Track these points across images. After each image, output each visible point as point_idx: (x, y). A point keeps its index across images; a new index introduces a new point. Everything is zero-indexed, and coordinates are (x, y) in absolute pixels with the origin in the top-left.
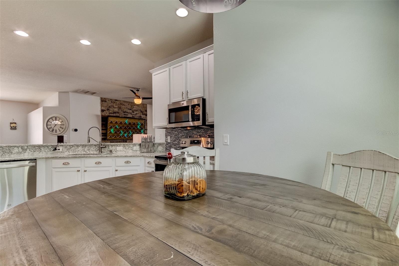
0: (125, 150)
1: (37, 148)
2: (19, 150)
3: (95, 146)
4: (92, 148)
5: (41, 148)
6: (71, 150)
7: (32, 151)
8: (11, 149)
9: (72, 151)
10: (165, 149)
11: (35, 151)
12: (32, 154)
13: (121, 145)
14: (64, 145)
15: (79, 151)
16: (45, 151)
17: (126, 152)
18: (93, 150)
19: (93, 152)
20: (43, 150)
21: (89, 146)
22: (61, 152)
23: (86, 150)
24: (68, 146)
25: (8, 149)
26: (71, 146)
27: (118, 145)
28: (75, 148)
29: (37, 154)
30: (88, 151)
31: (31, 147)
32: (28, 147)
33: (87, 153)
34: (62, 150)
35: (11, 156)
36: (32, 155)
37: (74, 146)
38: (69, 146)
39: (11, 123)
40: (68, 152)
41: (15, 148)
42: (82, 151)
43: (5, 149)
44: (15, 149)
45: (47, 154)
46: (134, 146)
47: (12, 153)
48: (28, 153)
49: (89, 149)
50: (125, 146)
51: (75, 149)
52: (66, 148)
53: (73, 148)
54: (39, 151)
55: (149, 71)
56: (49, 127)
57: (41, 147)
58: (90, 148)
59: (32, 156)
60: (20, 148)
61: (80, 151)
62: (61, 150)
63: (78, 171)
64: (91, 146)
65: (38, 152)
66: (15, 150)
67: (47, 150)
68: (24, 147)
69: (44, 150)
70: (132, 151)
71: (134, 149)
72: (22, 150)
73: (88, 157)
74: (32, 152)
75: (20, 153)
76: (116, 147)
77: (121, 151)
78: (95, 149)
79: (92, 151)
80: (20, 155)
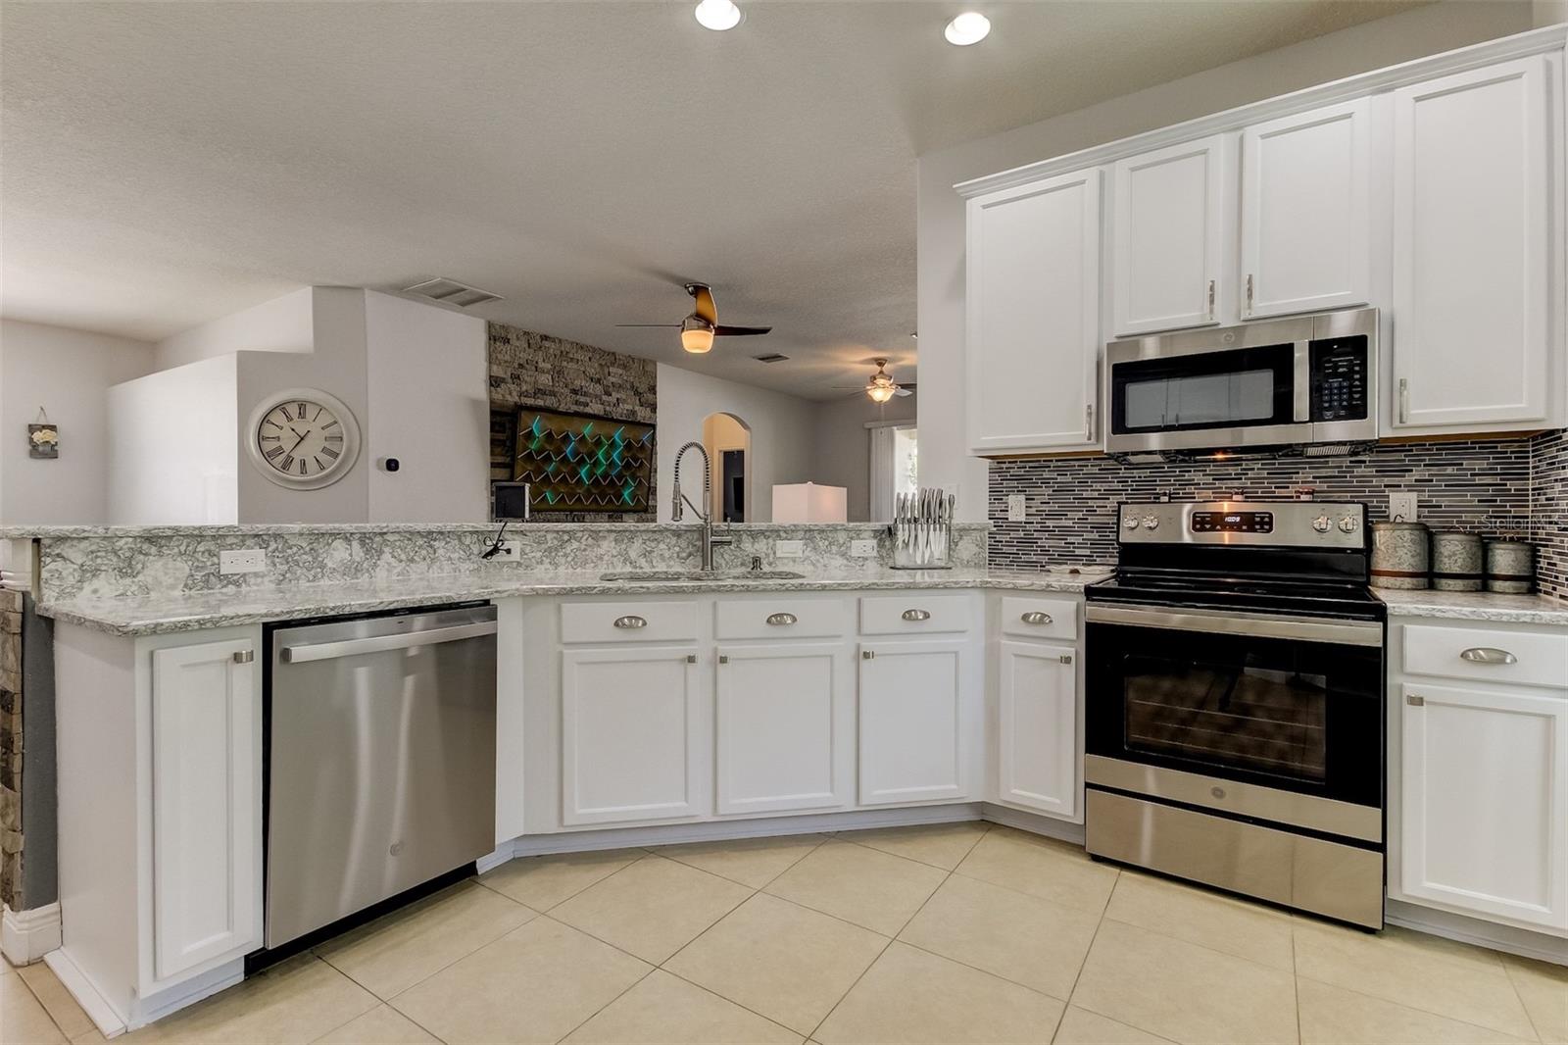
0: (814, 557)
1: (420, 542)
2: (351, 555)
3: (674, 535)
4: (662, 546)
5: (437, 544)
6: (566, 555)
7: (403, 557)
8: (319, 547)
9: (569, 559)
10: (987, 551)
11: (412, 560)
12: (403, 574)
13: (794, 534)
14: (531, 532)
15: (601, 559)
16: (450, 559)
17: (818, 565)
18: (667, 554)
19: (669, 566)
20: (441, 552)
21: (650, 535)
22: (515, 564)
23: (633, 555)
24: (549, 536)
25: (308, 549)
26: (566, 537)
27: (783, 535)
28: (583, 547)
29: (423, 573)
30: (642, 562)
31: (396, 537)
32: (385, 536)
33: (642, 568)
34: (523, 553)
35: (322, 583)
36: (400, 578)
37: (580, 534)
38: (555, 535)
39: (32, 429)
40: (549, 566)
41: (338, 544)
42: (615, 559)
43: (295, 549)
44: (334, 549)
45: (457, 573)
46: (852, 538)
47: (323, 566)
48: (386, 566)
49: (650, 552)
50: (811, 539)
51: (585, 550)
52: (539, 543)
53: (575, 545)
54: (428, 560)
55: (955, 186)
56: (269, 446)
57: (435, 540)
58: (653, 545)
59: (404, 581)
60: (356, 544)
61: (606, 558)
62: (515, 556)
63: (691, 659)
64: (656, 536)
65: (423, 566)
66: (335, 554)
67: (456, 555)
68: (370, 538)
69: (447, 556)
70: (845, 562)
71: (854, 553)
72: (363, 554)
73: (737, 589)
74: (401, 561)
75: (353, 570)
76: (770, 540)
77: (794, 561)
78: (677, 549)
79: (664, 561)
80: (357, 578)
